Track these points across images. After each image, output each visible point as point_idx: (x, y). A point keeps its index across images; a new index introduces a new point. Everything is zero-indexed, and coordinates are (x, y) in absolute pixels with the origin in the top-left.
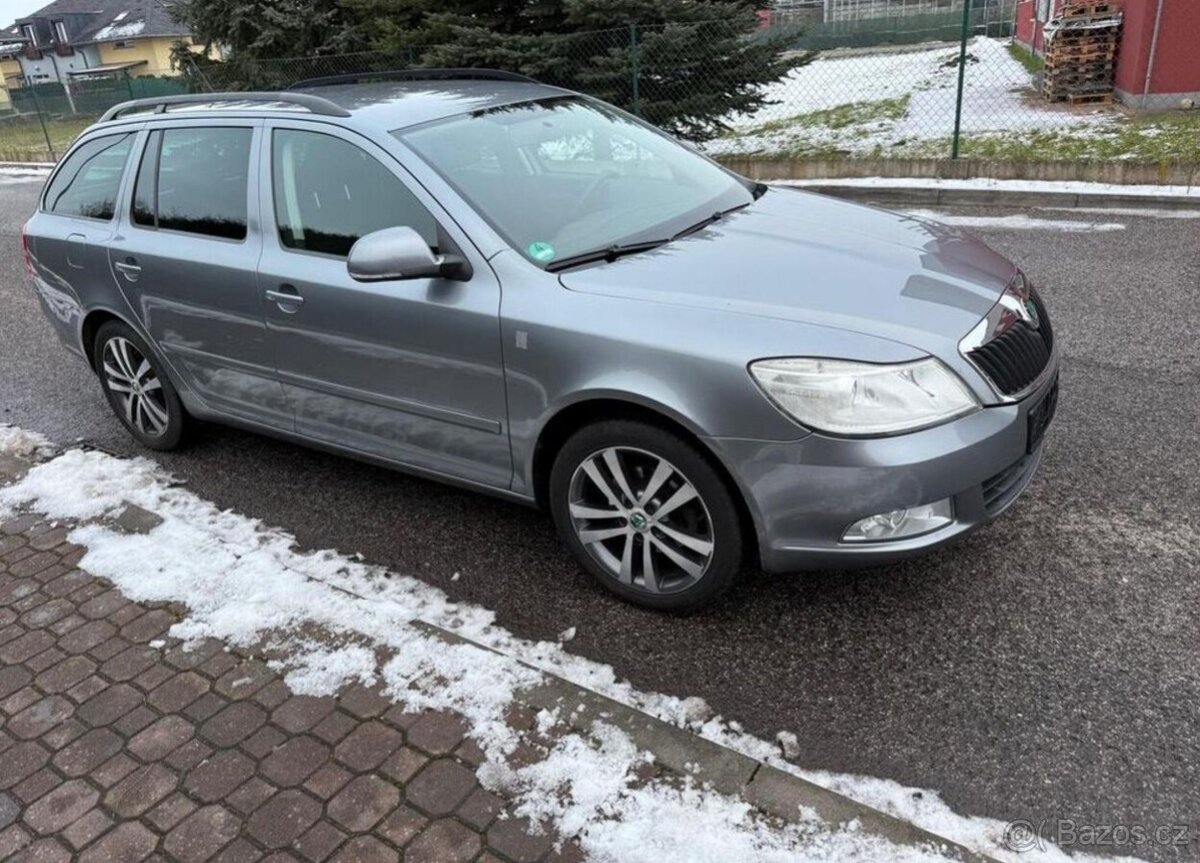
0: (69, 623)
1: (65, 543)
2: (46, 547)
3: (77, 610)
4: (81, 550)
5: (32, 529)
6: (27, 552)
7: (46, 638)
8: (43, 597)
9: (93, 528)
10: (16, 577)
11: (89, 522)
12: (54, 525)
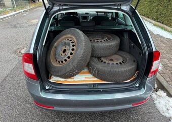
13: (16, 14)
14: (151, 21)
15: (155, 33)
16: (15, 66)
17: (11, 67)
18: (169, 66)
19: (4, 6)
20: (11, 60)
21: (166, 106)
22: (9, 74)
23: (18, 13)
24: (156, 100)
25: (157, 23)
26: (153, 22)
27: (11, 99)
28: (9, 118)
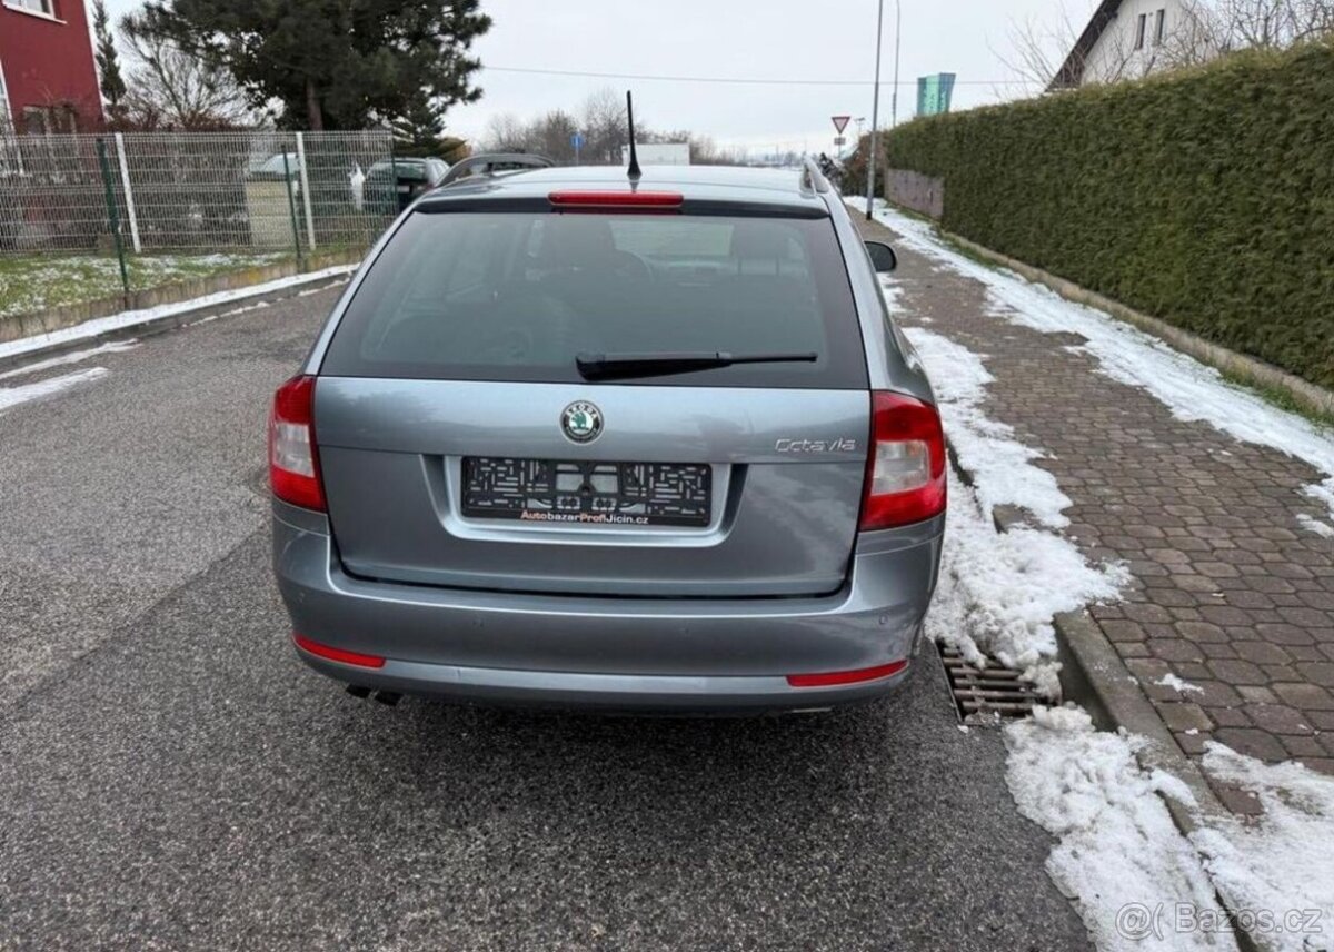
0: (1093, 482)
1: (1074, 522)
2: (1087, 526)
3: (1085, 485)
4: (1064, 512)
5: (1093, 544)
6: (1104, 529)
7: (1110, 480)
8: (1104, 500)
9: (1046, 521)
10: (1118, 517)
11: (1046, 528)
12: (1074, 538)
13: (304, 286)
14: (1207, 348)
15: (1182, 415)
16: (237, 541)
17: (214, 547)
18: (1175, 587)
19: (246, 239)
20: (223, 516)
21: (1063, 775)
22: (199, 577)
23: (316, 283)
24: (1022, 749)
25: (1244, 363)
26: (1222, 354)
27: (187, 684)
28: (156, 757)
